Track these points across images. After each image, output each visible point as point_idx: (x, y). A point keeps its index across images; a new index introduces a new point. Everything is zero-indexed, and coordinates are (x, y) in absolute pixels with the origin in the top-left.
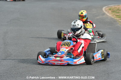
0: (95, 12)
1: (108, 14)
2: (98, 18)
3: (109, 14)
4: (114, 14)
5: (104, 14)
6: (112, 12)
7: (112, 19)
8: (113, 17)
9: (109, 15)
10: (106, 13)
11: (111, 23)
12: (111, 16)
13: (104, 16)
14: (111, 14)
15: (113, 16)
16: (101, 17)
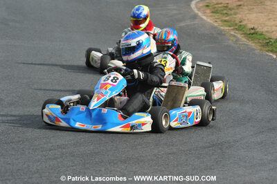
1: (204, 18)
2: (182, 24)
3: (207, 16)
4: (216, 17)
5: (195, 17)
6: (212, 12)
7: (216, 27)
8: (216, 24)
9: (207, 18)
10: (200, 14)
11: (213, 38)
12: (212, 22)
13: (196, 22)
14: (211, 16)
15: (216, 21)
16: (188, 22)
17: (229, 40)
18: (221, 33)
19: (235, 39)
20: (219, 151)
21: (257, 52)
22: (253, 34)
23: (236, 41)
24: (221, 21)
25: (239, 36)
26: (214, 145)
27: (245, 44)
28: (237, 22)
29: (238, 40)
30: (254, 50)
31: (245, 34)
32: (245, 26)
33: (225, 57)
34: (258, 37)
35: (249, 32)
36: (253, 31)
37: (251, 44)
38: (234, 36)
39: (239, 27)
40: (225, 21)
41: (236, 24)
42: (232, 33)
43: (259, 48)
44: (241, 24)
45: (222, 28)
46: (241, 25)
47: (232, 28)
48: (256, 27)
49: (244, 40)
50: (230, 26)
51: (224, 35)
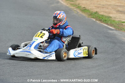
18: (70, 10)
19: (76, 12)
21: (87, 18)
22: (84, 10)
25: (78, 11)
29: (78, 13)
30: (85, 17)
31: (81, 10)
35: (82, 9)
36: (84, 9)
38: (76, 11)
42: (75, 9)
43: (88, 16)
49: (80, 12)
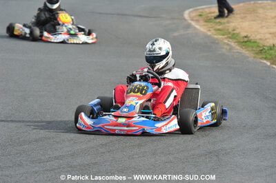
0: (168, 22)
1: (197, 27)
2: (176, 34)
3: (200, 26)
4: (210, 26)
5: (188, 26)
6: (206, 21)
7: (209, 36)
8: (209, 33)
10: (193, 23)
11: (207, 46)
12: (205, 31)
13: (190, 31)
14: (204, 25)
15: (209, 30)
16: (182, 32)
17: (223, 48)
20: (216, 158)
23: (230, 49)
24: (215, 30)
26: (210, 153)
27: (238, 52)
28: (230, 30)
32: (238, 34)
33: (219, 65)
34: (252, 44)
37: (245, 52)
39: (233, 36)
40: (219, 30)
41: (229, 33)
44: (235, 32)
45: (216, 37)
46: (234, 34)
47: (226, 36)
48: (249, 35)
50: (223, 35)
51: (218, 43)
